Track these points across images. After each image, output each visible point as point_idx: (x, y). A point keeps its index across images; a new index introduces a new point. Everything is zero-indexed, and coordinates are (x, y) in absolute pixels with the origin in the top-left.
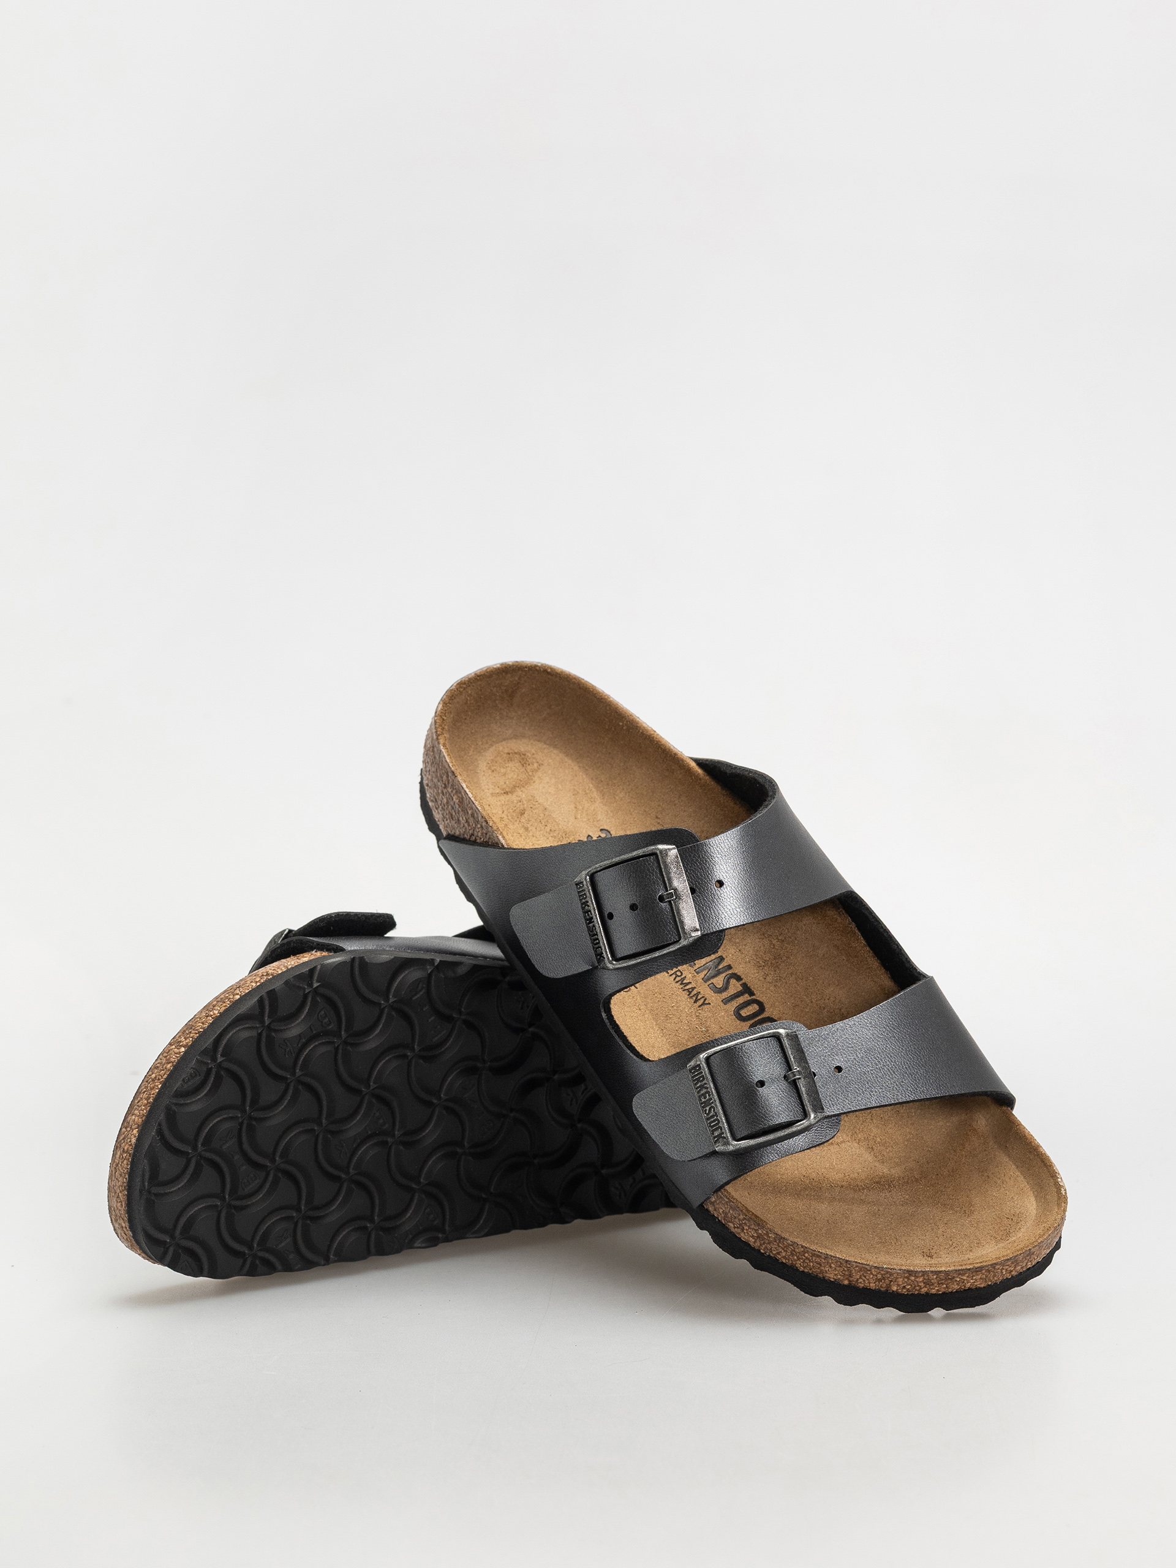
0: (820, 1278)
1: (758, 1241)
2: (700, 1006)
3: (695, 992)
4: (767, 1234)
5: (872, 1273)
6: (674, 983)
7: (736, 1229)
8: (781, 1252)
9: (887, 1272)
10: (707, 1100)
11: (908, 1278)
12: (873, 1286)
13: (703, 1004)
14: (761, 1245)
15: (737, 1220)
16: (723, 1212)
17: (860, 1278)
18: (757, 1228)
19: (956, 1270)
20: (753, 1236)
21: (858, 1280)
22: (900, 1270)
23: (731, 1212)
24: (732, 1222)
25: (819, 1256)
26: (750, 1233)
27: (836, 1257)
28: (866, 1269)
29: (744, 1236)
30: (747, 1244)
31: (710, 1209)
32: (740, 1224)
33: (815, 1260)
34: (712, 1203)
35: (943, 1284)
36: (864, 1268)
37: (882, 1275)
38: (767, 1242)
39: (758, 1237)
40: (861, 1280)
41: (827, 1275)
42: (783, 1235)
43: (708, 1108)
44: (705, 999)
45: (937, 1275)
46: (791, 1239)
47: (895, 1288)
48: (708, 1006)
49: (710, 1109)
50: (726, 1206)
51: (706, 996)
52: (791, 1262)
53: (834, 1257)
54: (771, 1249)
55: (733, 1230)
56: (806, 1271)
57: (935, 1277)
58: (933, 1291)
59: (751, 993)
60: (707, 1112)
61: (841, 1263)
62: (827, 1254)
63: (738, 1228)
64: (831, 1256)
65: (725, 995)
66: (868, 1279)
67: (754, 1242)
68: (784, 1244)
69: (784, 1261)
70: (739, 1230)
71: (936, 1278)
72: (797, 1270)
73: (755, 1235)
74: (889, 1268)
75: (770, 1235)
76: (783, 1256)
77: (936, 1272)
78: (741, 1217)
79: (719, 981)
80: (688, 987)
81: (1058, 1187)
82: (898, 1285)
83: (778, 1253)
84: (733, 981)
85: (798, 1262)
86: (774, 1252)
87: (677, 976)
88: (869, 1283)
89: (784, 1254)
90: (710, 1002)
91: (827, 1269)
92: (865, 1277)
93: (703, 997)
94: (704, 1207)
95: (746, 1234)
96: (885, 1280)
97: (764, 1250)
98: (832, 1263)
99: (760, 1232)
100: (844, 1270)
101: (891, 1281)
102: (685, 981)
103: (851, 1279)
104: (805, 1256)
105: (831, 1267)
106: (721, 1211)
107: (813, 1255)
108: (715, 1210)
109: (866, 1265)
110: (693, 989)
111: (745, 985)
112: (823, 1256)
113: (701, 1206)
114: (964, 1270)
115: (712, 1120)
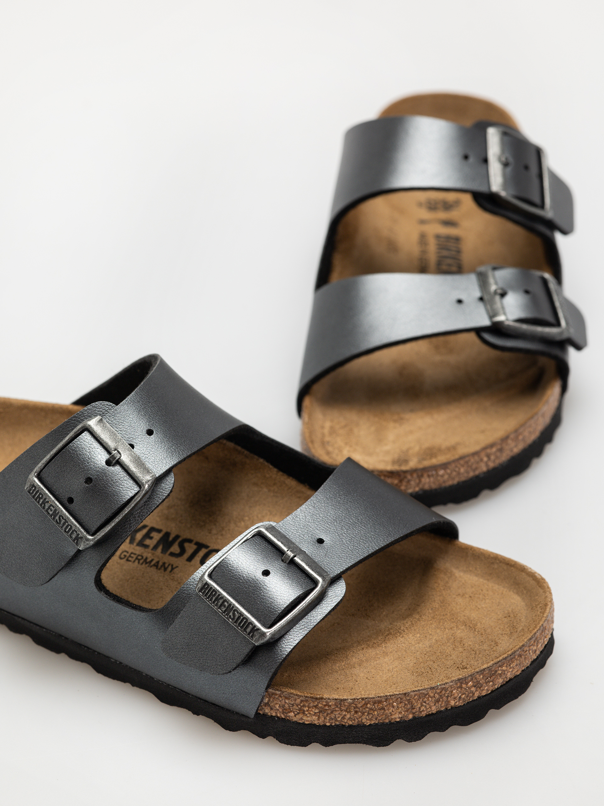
0: (387, 724)
1: (321, 715)
2: (171, 571)
3: (161, 564)
4: (327, 705)
5: (430, 696)
6: (140, 566)
7: (297, 716)
8: (345, 715)
9: (443, 689)
10: (228, 607)
11: (461, 687)
12: (434, 709)
13: (173, 569)
14: (325, 718)
15: (295, 707)
16: (280, 706)
17: (422, 705)
18: (316, 703)
19: (496, 663)
20: (315, 713)
21: (420, 708)
22: (452, 682)
23: (287, 701)
24: (291, 711)
25: (380, 702)
26: (312, 713)
27: (395, 695)
28: (424, 693)
29: (307, 719)
30: (312, 725)
31: (267, 711)
32: (300, 710)
33: (378, 706)
34: (267, 704)
35: (489, 682)
36: (421, 693)
37: (438, 694)
38: (329, 712)
39: (320, 712)
40: (423, 708)
41: (393, 717)
42: (341, 697)
43: (231, 614)
44: (172, 565)
45: (483, 673)
46: (350, 697)
47: (452, 703)
48: (177, 569)
49: (234, 614)
50: (281, 699)
51: (172, 563)
52: (357, 721)
53: (393, 695)
54: (335, 717)
55: (295, 719)
56: (373, 722)
57: (481, 676)
58: (484, 693)
59: (206, 547)
60: (232, 617)
61: (401, 699)
62: (386, 696)
63: (298, 713)
64: (390, 696)
65: (186, 556)
66: (428, 704)
67: (318, 719)
68: (345, 705)
69: (351, 723)
70: (301, 716)
71: (483, 678)
72: (365, 726)
73: (317, 711)
74: (442, 684)
75: (330, 704)
76: (349, 719)
77: (481, 671)
78: (298, 701)
79: (175, 548)
80: (153, 563)
81: (533, 576)
82: (455, 698)
83: (343, 718)
84: (186, 545)
85: (364, 717)
86: (339, 719)
87: (139, 560)
88: (430, 707)
89: (348, 716)
90: (177, 565)
91: (391, 711)
92: (425, 702)
93: (169, 565)
94: (260, 714)
95: (308, 715)
96: (442, 698)
97: (329, 722)
98: (393, 702)
99: (320, 705)
100: (405, 704)
101: (448, 697)
102: (148, 560)
103: (414, 711)
104: (367, 708)
105: (393, 707)
106: (277, 706)
107: (374, 703)
108: (272, 709)
109: (422, 690)
110: (158, 562)
111: (197, 544)
112: (383, 700)
113: (257, 714)
114: (502, 660)
115: (240, 621)
